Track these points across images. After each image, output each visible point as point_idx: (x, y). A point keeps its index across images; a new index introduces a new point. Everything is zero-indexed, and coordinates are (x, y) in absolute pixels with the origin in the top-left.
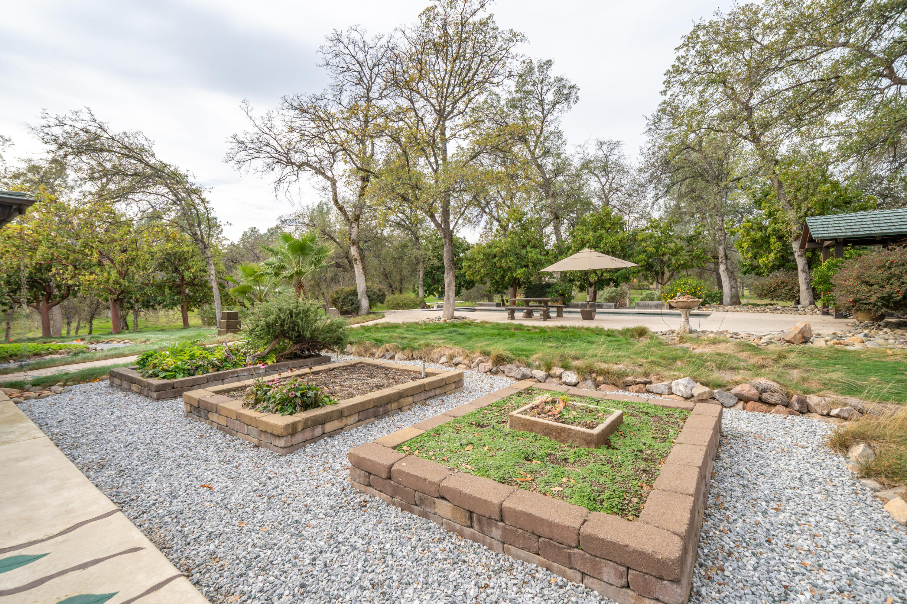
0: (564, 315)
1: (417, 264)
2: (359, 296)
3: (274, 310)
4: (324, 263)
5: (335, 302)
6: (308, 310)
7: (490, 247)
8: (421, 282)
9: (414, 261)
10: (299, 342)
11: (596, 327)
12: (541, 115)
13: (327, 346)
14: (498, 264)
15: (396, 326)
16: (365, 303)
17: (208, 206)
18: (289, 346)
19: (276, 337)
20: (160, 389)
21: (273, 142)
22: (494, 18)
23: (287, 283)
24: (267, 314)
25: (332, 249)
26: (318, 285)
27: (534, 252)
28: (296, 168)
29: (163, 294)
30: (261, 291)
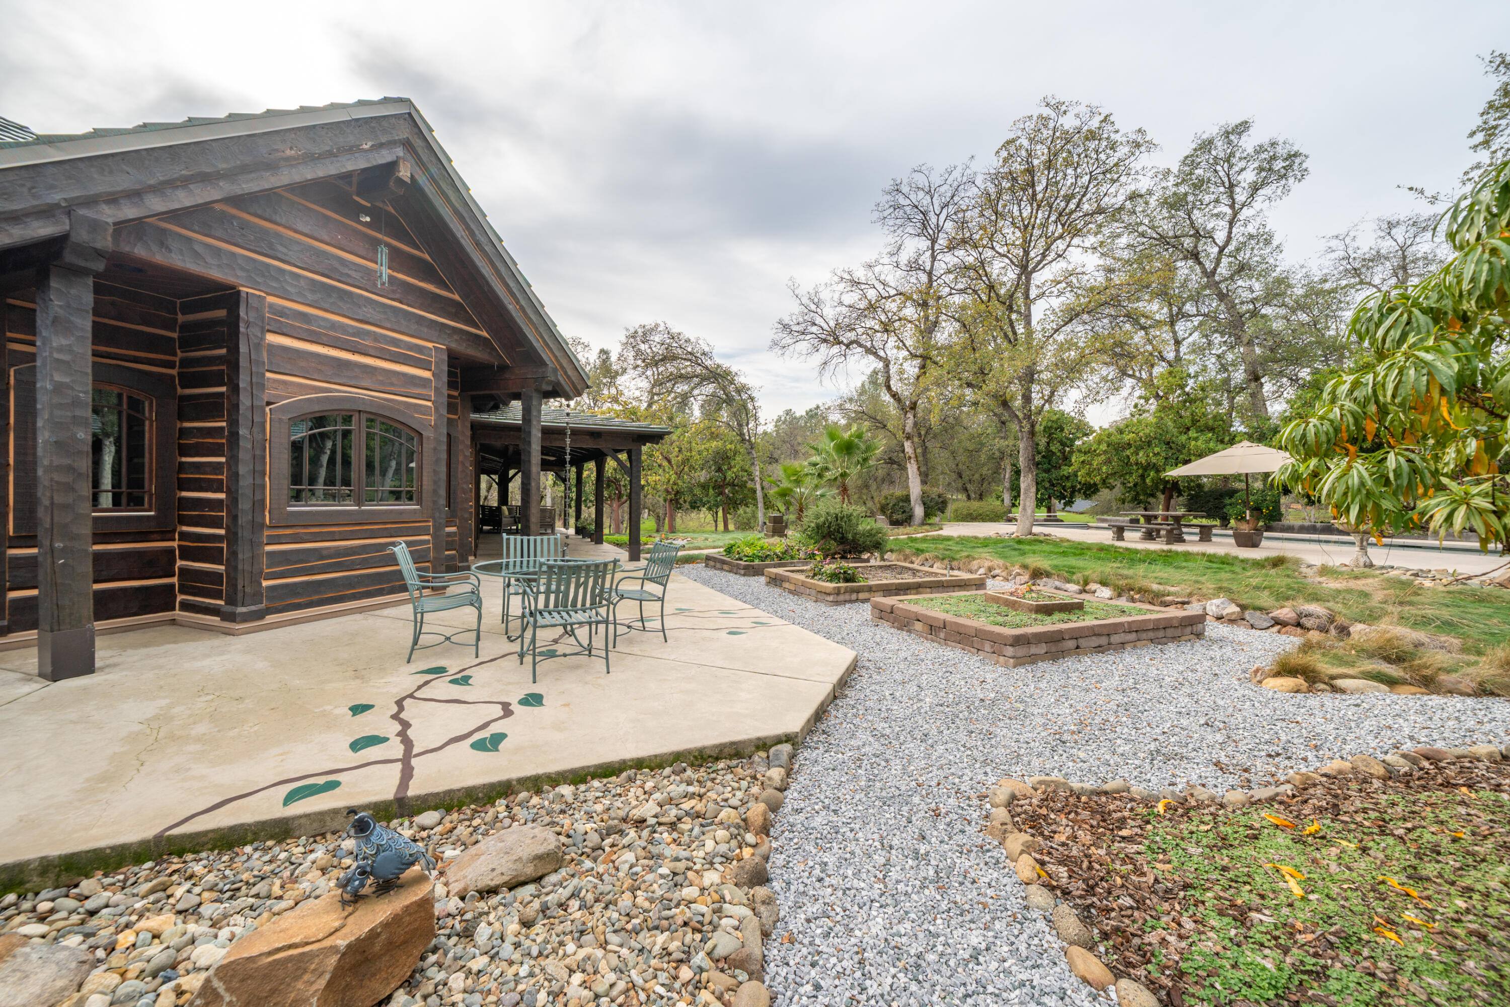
0: (1214, 539)
1: (1002, 459)
2: (912, 503)
3: (823, 513)
4: (871, 463)
5: (883, 509)
6: (851, 515)
7: (1121, 432)
8: (1007, 485)
9: (997, 454)
10: (842, 543)
11: (1227, 555)
12: (1229, 211)
13: (866, 549)
14: (1133, 459)
15: (948, 539)
16: (919, 511)
17: (756, 404)
18: (833, 545)
19: (824, 537)
20: (746, 568)
21: (819, 321)
22: (1112, 118)
23: (831, 486)
24: (818, 516)
25: (881, 444)
26: (867, 486)
27: (1202, 438)
28: (844, 347)
29: (707, 495)
30: (802, 494)
